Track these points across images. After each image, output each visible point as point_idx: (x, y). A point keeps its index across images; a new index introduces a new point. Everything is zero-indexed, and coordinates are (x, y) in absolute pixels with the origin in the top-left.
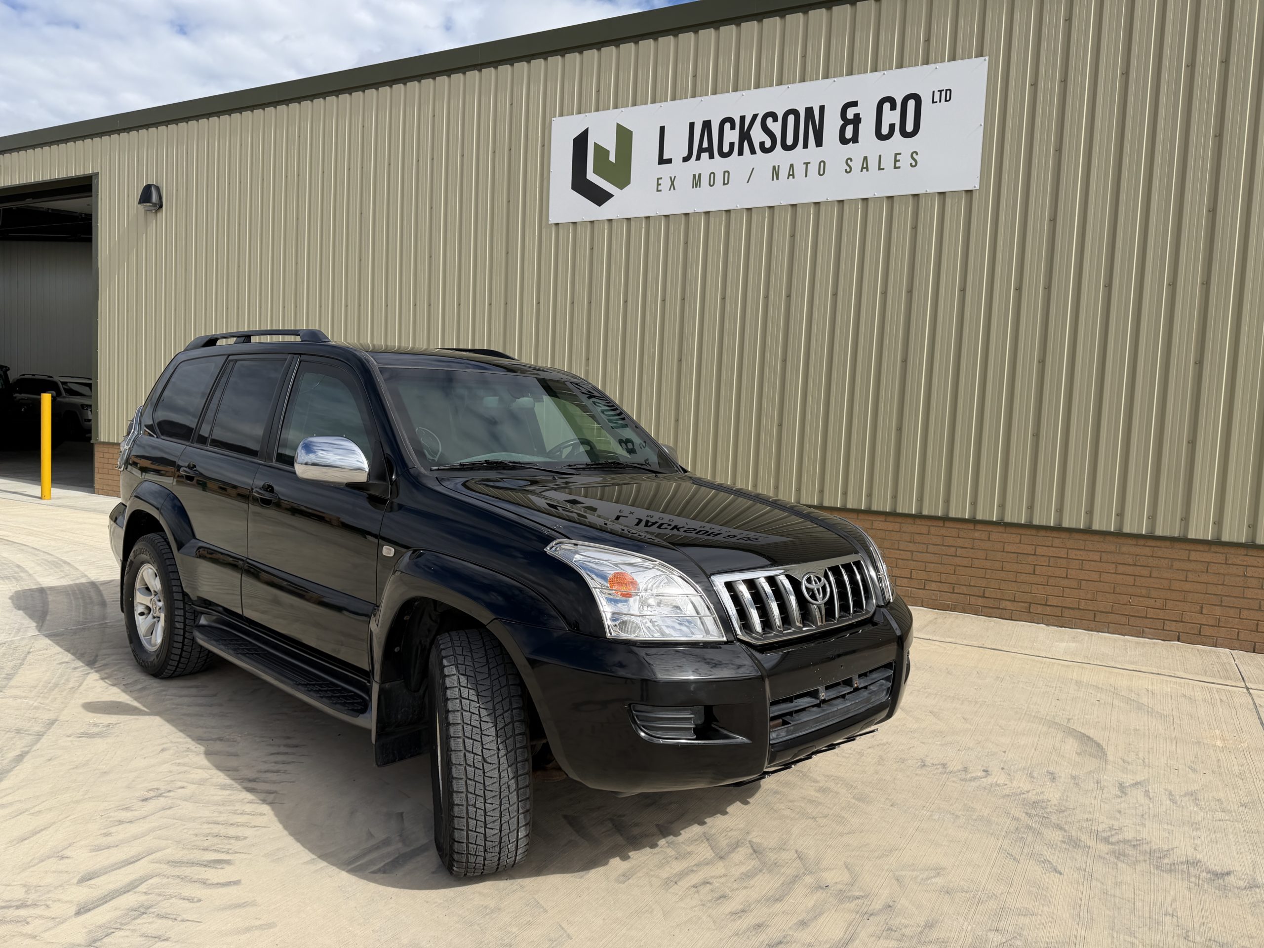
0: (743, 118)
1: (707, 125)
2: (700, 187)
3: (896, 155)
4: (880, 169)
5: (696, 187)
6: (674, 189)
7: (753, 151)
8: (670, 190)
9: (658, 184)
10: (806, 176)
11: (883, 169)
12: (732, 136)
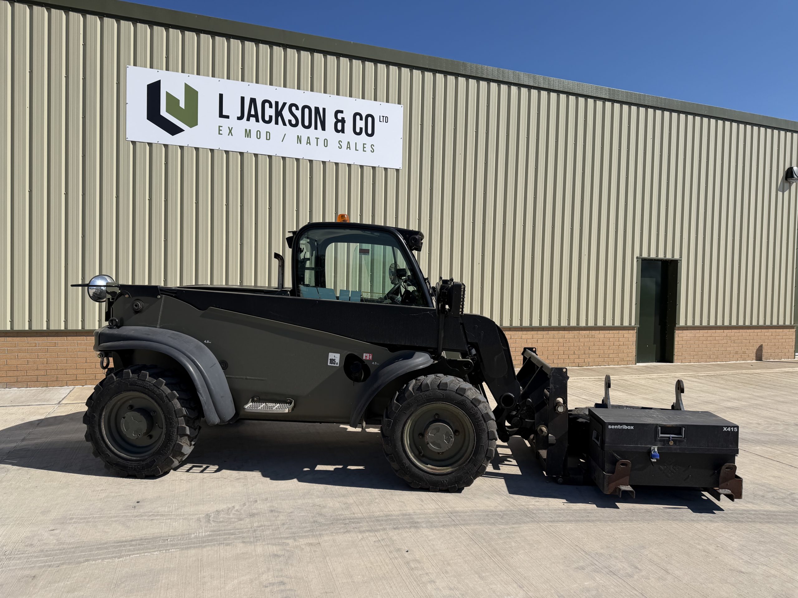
0: (277, 103)
1: (253, 101)
2: (250, 137)
3: (364, 144)
4: (356, 150)
5: (248, 137)
6: (232, 135)
7: (284, 124)
8: (229, 135)
9: (220, 130)
10: (317, 145)
11: (358, 150)
12: (270, 112)
